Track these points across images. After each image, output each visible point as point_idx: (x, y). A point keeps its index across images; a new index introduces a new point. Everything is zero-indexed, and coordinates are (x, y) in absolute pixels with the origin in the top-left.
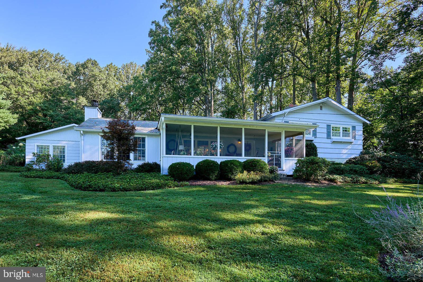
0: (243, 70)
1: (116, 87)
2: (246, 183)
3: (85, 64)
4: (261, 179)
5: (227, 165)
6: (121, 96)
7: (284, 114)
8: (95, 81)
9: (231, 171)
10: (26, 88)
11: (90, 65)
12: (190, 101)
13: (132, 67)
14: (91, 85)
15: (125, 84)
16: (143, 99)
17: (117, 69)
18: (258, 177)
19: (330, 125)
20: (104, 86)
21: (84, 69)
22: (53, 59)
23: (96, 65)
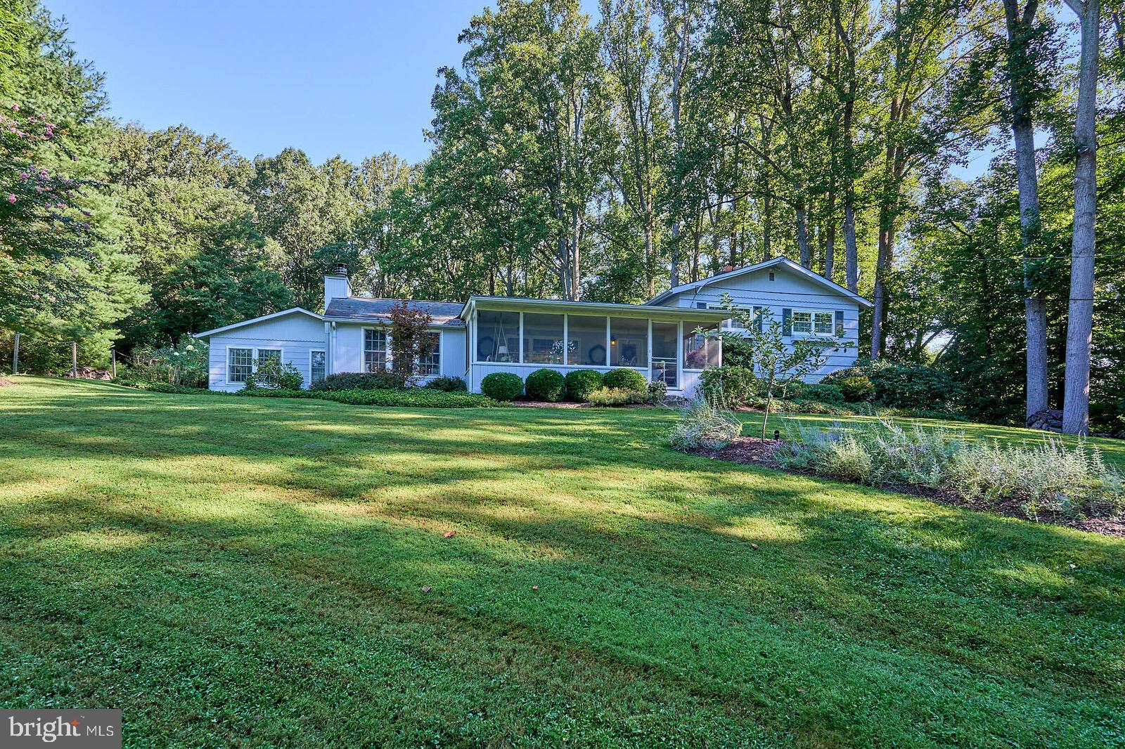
0: (648, 177)
1: (348, 215)
2: (605, 405)
3: (279, 161)
4: (630, 399)
5: (577, 377)
6: (361, 235)
7: (696, 289)
8: (301, 202)
9: (582, 386)
10: (161, 225)
11: (289, 164)
12: (525, 251)
13: (387, 165)
14: (292, 211)
15: (371, 207)
16: (414, 243)
17: (351, 171)
18: (624, 396)
19: (790, 310)
20: (323, 213)
21: (277, 174)
22: (201, 149)
23: (303, 163)
